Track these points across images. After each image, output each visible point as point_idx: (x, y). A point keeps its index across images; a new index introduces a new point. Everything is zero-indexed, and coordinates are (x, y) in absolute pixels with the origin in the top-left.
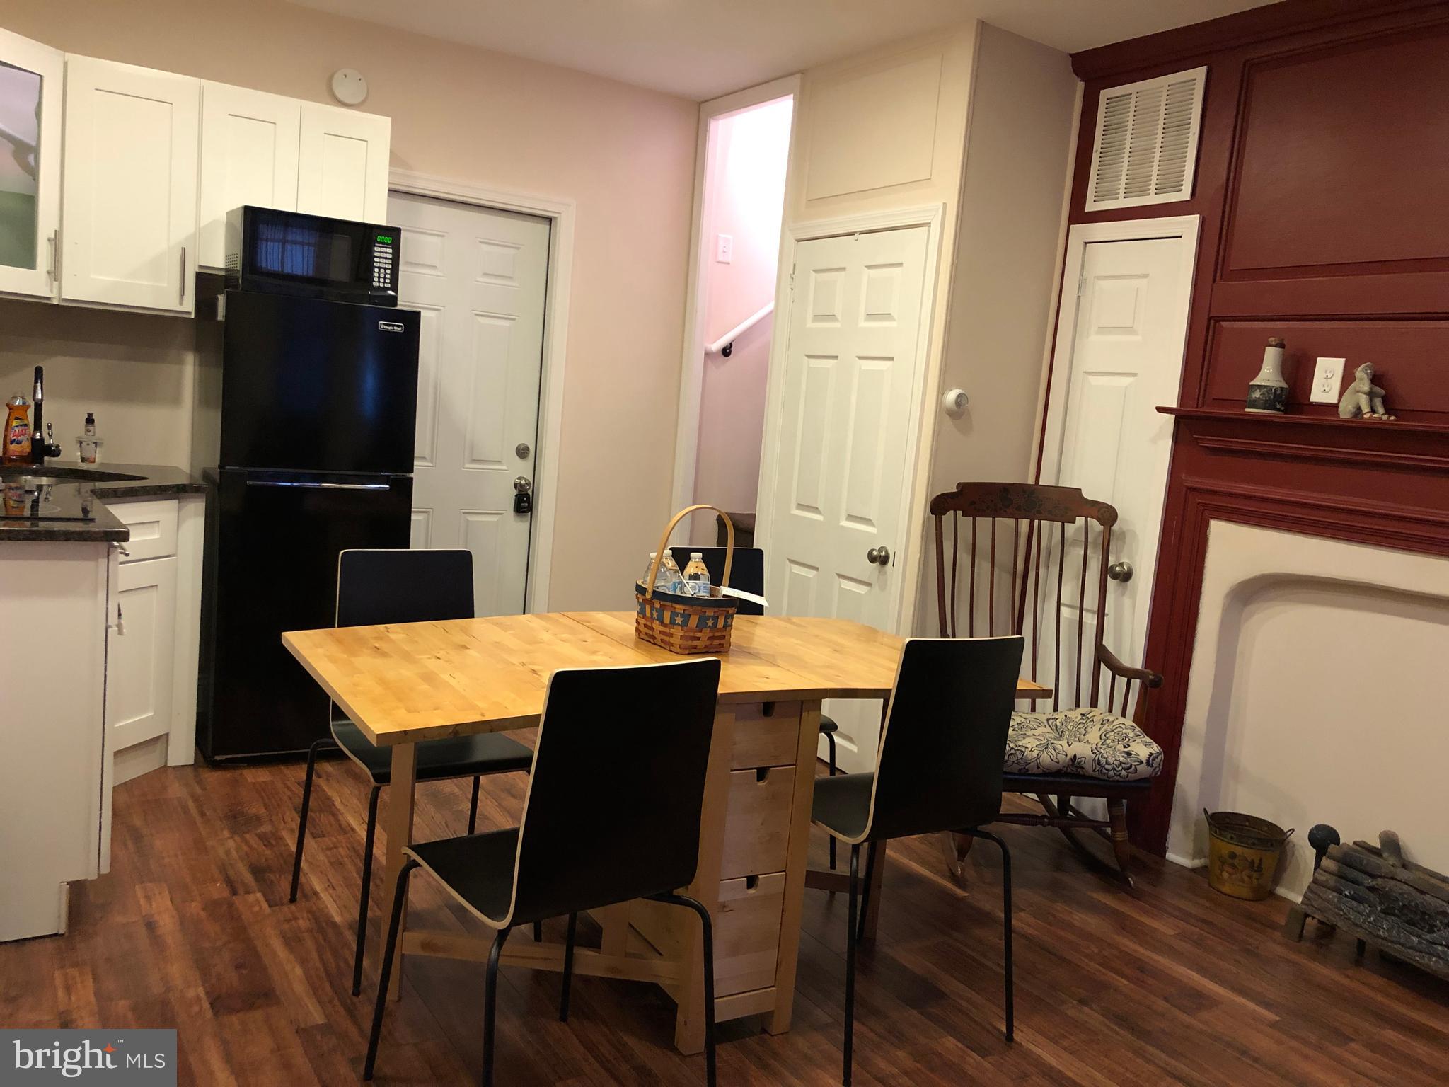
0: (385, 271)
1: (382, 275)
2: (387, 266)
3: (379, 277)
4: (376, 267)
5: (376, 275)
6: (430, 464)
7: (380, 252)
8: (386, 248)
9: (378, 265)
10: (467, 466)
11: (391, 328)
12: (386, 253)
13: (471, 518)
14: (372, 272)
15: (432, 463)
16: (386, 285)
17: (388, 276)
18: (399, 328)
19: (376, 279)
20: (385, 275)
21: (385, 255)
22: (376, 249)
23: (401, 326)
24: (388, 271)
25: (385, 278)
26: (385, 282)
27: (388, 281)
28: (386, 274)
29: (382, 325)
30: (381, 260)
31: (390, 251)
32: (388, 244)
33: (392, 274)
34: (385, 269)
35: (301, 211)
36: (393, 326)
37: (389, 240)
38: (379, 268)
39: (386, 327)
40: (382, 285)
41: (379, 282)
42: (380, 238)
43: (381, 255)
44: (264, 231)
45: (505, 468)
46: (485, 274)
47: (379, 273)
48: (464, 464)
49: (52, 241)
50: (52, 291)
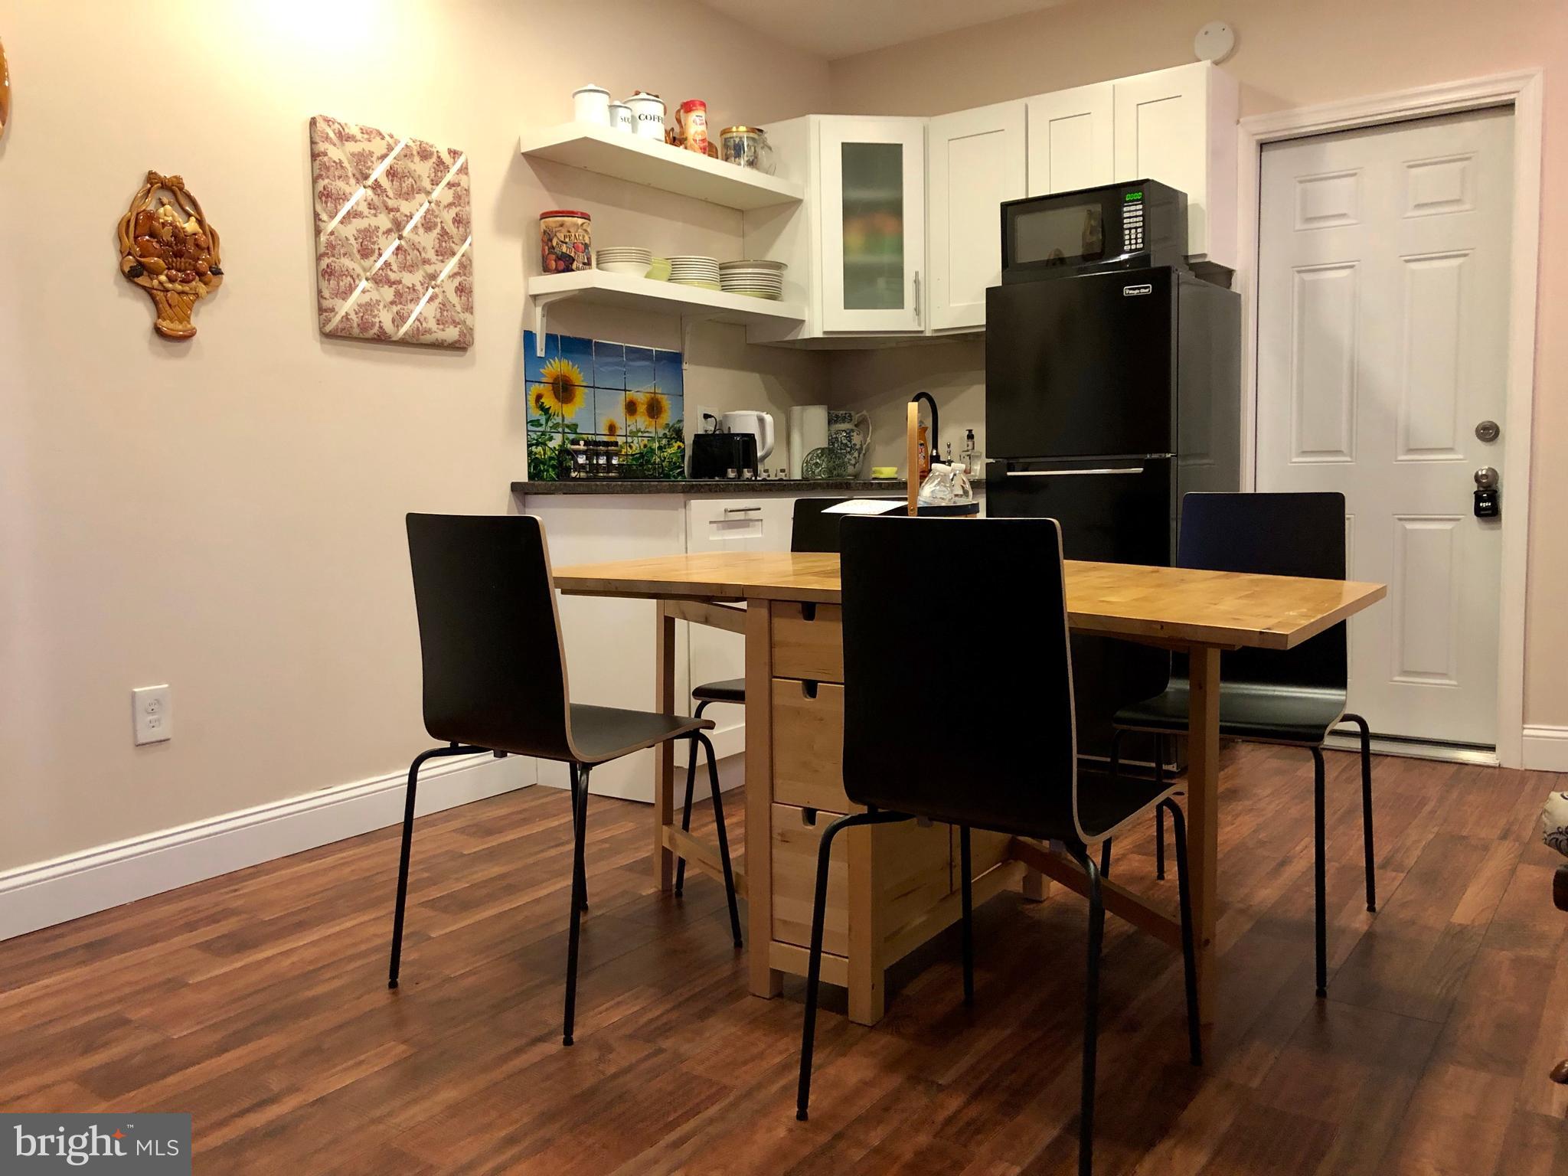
0: (1136, 231)
1: (1133, 236)
2: (1138, 225)
3: (1130, 239)
4: (1126, 229)
5: (1127, 237)
6: (1349, 459)
7: (1129, 211)
8: (1136, 205)
9: (1129, 226)
10: (1399, 458)
11: (1137, 291)
12: (1136, 210)
13: (1410, 526)
14: (1122, 235)
15: (1351, 457)
16: (1138, 246)
17: (1139, 235)
18: (1146, 289)
19: (1127, 242)
20: (1136, 235)
21: (1135, 214)
22: (1125, 209)
23: (1149, 287)
24: (1139, 230)
25: (1136, 239)
26: (1136, 243)
27: (1140, 241)
28: (1137, 233)
29: (1128, 291)
30: (1131, 220)
31: (1141, 207)
32: (1137, 200)
33: (1143, 232)
34: (1136, 228)
35: (1054, 192)
36: (1139, 289)
37: (1138, 196)
38: (1130, 229)
39: (1131, 292)
40: (1133, 247)
41: (1130, 244)
42: (1128, 197)
43: (1131, 214)
44: (1023, 223)
45: (1461, 457)
46: (1419, 206)
47: (1130, 234)
48: (1396, 458)
49: (916, 282)
50: (920, 325)
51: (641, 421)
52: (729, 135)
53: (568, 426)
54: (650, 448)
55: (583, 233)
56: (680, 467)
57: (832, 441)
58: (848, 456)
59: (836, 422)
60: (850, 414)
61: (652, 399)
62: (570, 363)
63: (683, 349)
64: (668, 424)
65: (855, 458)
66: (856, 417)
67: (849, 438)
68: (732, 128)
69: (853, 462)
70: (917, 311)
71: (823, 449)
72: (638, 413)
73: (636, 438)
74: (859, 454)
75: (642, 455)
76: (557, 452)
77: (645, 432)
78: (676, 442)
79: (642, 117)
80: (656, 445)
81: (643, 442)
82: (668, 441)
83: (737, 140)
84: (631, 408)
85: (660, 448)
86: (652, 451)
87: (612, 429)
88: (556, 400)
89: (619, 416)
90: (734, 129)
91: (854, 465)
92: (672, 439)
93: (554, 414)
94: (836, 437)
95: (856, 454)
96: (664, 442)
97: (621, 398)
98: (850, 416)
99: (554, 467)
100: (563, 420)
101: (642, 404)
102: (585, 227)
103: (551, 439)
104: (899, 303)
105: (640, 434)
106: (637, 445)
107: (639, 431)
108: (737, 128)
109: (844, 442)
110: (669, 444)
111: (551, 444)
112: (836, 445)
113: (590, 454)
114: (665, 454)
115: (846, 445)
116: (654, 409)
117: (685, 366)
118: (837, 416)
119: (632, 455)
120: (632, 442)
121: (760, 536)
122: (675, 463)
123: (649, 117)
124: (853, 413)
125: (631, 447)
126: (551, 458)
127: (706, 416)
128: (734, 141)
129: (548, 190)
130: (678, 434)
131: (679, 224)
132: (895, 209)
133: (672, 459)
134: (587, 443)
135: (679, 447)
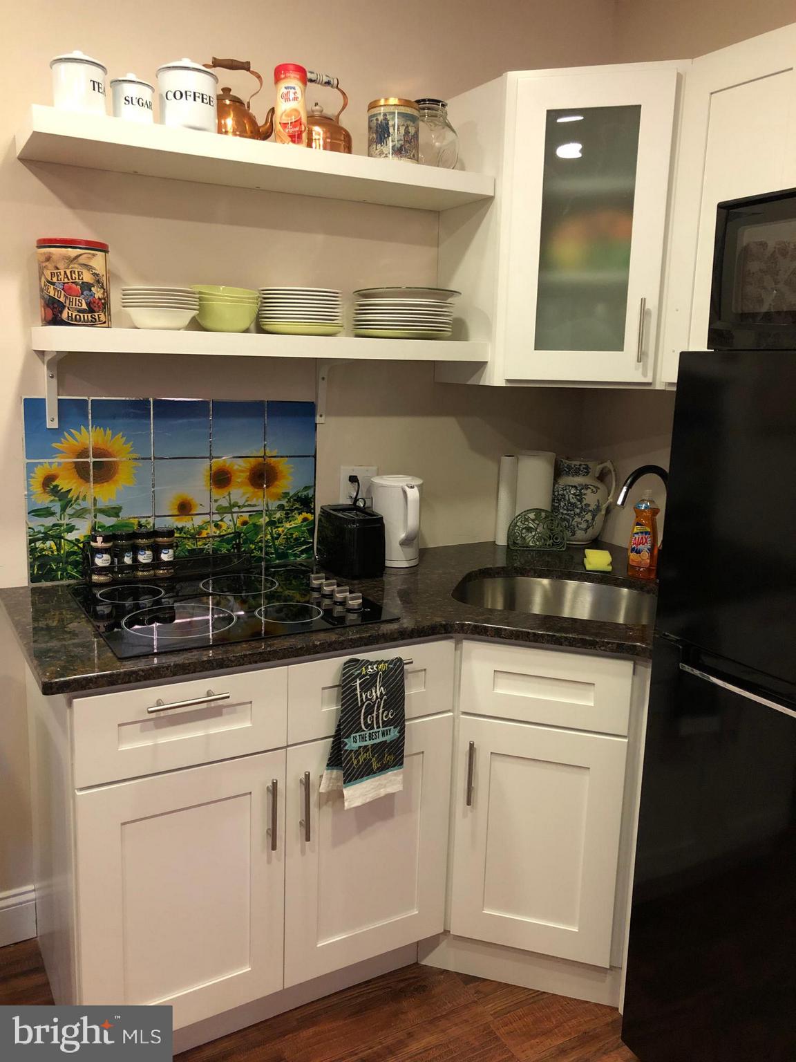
49: (644, 314)
50: (645, 374)
51: (240, 492)
52: (375, 111)
53: (102, 511)
54: (255, 525)
55: (77, 268)
56: (305, 543)
57: (556, 498)
58: (577, 519)
59: (568, 474)
60: (587, 466)
61: (260, 464)
62: (109, 432)
63: (317, 398)
64: (288, 493)
65: (587, 521)
66: (596, 468)
67: (580, 497)
68: (379, 100)
69: (584, 526)
70: (641, 356)
71: (538, 511)
72: (232, 483)
73: (230, 515)
74: (594, 516)
75: (237, 534)
76: (81, 545)
77: (244, 506)
78: (300, 514)
79: (170, 96)
80: (263, 520)
81: (242, 519)
82: (287, 514)
83: (381, 118)
84: (221, 479)
85: (272, 523)
86: (257, 528)
87: (184, 508)
88: (81, 480)
89: (198, 488)
90: (382, 102)
91: (586, 530)
92: (292, 511)
93: (78, 498)
94: (563, 495)
95: (589, 517)
96: (278, 515)
97: (203, 469)
98: (587, 468)
99: (75, 564)
100: (95, 504)
101: (242, 471)
102: (82, 260)
103: (71, 529)
104: (616, 343)
105: (234, 510)
106: (228, 524)
107: (235, 505)
108: (386, 100)
109: (573, 501)
110: (287, 518)
111: (71, 536)
112: (562, 504)
113: (115, 553)
114: (280, 529)
115: (574, 505)
116: (262, 476)
117: (319, 420)
118: (569, 467)
119: (220, 536)
120: (221, 520)
121: (248, 724)
122: (296, 539)
123: (178, 95)
124: (591, 464)
125: (217, 526)
126: (69, 554)
127: (353, 479)
128: (377, 120)
129: (70, 205)
130: (306, 503)
131: (320, 238)
132: (624, 203)
133: (292, 534)
134: (105, 540)
135: (305, 520)
